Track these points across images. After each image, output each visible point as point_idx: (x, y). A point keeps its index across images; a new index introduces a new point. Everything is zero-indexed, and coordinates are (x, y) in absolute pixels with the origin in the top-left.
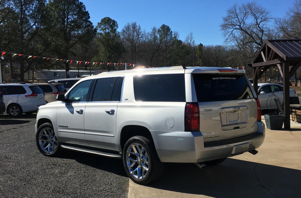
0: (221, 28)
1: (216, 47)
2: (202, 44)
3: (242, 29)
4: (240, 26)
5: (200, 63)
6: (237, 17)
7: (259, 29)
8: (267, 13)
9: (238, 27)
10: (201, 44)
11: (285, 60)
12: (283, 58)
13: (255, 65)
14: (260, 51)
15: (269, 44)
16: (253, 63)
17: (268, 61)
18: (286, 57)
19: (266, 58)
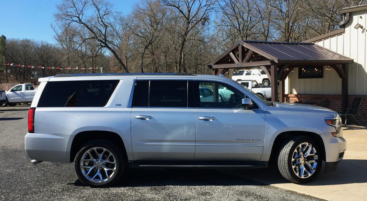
0: (55, 19)
1: (23, 41)
2: (5, 37)
3: (81, 22)
4: (78, 17)
5: (2, 61)
6: (75, 7)
7: (101, 23)
8: (111, 6)
9: (76, 19)
10: (3, 36)
11: (277, 62)
12: (274, 61)
13: (218, 66)
14: (229, 52)
15: (247, 45)
16: (214, 64)
17: (244, 63)
18: (278, 59)
19: (240, 59)
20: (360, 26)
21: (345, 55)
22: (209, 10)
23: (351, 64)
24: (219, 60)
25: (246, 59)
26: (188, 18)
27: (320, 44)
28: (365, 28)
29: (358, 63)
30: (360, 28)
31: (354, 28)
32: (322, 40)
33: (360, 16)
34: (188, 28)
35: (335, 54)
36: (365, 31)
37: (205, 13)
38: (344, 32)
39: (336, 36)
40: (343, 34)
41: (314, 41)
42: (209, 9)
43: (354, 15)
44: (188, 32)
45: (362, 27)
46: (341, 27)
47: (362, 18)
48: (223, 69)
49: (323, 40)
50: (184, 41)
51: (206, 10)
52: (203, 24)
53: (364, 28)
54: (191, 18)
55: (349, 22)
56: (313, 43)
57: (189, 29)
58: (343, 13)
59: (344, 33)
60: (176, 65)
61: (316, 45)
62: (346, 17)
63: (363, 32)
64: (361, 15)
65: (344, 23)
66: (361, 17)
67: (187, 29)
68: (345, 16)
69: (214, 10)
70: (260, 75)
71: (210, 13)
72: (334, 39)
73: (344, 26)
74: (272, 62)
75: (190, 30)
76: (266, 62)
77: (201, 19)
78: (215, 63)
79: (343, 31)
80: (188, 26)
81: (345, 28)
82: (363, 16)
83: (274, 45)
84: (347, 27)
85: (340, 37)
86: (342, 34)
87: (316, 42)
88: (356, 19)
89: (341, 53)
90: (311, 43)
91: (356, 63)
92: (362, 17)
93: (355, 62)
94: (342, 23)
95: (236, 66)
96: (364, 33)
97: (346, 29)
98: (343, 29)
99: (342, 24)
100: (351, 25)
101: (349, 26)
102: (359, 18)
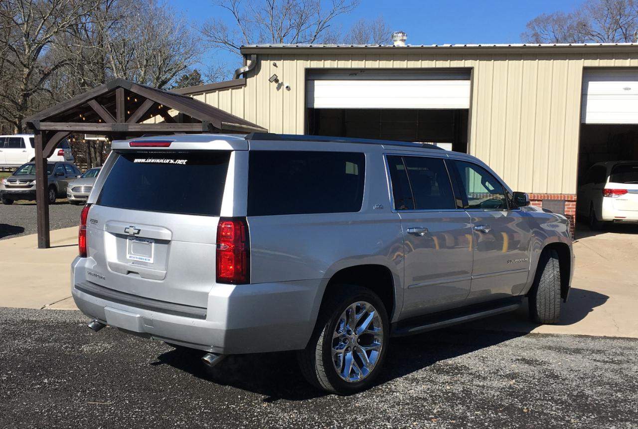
11: (220, 128)
12: (211, 124)
14: (88, 98)
15: (140, 89)
16: (41, 121)
17: (130, 123)
18: (221, 122)
19: (121, 116)
20: (276, 79)
24: (57, 112)
28: (282, 83)
30: (273, 82)
31: (269, 80)
32: (202, 94)
33: (272, 62)
36: (282, 87)
38: (245, 85)
39: (232, 89)
40: (243, 87)
43: (264, 60)
45: (277, 81)
47: (277, 67)
48: (67, 133)
49: (204, 94)
53: (280, 82)
55: (255, 70)
59: (245, 87)
62: (250, 61)
63: (278, 88)
64: (275, 62)
65: (248, 70)
66: (275, 65)
68: (247, 60)
72: (225, 94)
73: (246, 75)
76: (192, 126)
78: (43, 118)
79: (244, 83)
81: (247, 78)
82: (279, 63)
84: (251, 77)
86: (241, 88)
92: (277, 65)
95: (110, 129)
96: (281, 90)
97: (248, 80)
98: (244, 79)
99: (243, 71)
100: (257, 75)
101: (253, 76)
102: (272, 65)
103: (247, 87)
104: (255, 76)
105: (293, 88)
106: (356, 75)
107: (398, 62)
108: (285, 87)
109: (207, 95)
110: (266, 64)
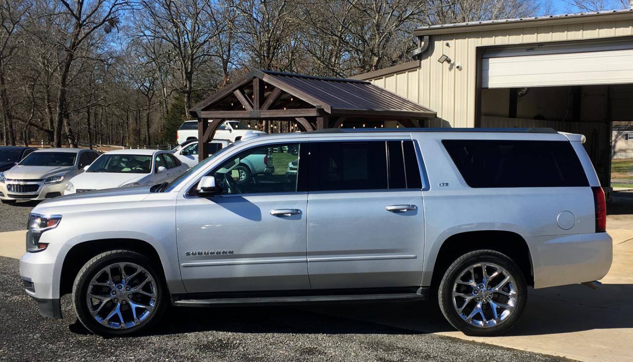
11: (330, 112)
12: (323, 109)
13: (210, 114)
14: (233, 88)
15: (269, 79)
16: (202, 110)
17: (263, 110)
18: (331, 107)
19: (256, 104)
20: (446, 59)
21: (421, 104)
22: (119, 5)
23: (431, 120)
24: (212, 102)
25: (267, 104)
26: (78, 16)
27: (379, 83)
28: (454, 63)
29: (443, 119)
30: (445, 63)
31: (438, 61)
32: (382, 78)
33: (445, 42)
34: (78, 35)
35: (405, 101)
36: (454, 67)
37: (111, 9)
38: (420, 67)
39: (407, 72)
40: (418, 70)
41: (370, 78)
42: (121, 4)
43: (437, 41)
44: (78, 44)
45: (449, 61)
46: (414, 58)
47: (449, 47)
48: (220, 120)
49: (384, 78)
50: (69, 60)
51: (115, 5)
52: (108, 31)
53: (452, 62)
54: (83, 17)
55: (428, 51)
56: (367, 81)
57: (80, 38)
58: (418, 35)
59: (420, 69)
60: (49, 105)
61: (372, 85)
62: (423, 43)
63: (450, 69)
64: (448, 41)
65: (421, 52)
66: (448, 45)
67: (76, 38)
68: (421, 41)
69: (130, 7)
70: (230, 130)
71: (121, 12)
72: (402, 77)
73: (420, 57)
74: (321, 111)
75: (82, 39)
76: (308, 111)
77: (104, 21)
78: (203, 108)
79: (418, 65)
80: (79, 31)
81: (421, 60)
82: (451, 42)
83: (311, 80)
84: (424, 59)
85: (413, 75)
86: (416, 70)
87: (372, 81)
88: (439, 46)
89: (415, 101)
90: (365, 81)
91: (440, 119)
92: (450, 45)
93: (438, 118)
94: (417, 51)
95: (248, 116)
96: (453, 70)
97: (423, 62)
98: (418, 61)
99: (416, 53)
100: (431, 56)
101: (427, 58)
102: (445, 46)
103: (421, 69)
104: (429, 57)
105: (464, 68)
106: (533, 50)
107: (589, 31)
108: (456, 66)
109: (387, 79)
110: (439, 45)
